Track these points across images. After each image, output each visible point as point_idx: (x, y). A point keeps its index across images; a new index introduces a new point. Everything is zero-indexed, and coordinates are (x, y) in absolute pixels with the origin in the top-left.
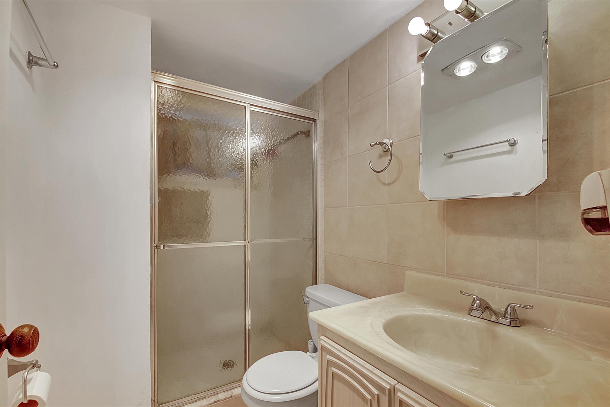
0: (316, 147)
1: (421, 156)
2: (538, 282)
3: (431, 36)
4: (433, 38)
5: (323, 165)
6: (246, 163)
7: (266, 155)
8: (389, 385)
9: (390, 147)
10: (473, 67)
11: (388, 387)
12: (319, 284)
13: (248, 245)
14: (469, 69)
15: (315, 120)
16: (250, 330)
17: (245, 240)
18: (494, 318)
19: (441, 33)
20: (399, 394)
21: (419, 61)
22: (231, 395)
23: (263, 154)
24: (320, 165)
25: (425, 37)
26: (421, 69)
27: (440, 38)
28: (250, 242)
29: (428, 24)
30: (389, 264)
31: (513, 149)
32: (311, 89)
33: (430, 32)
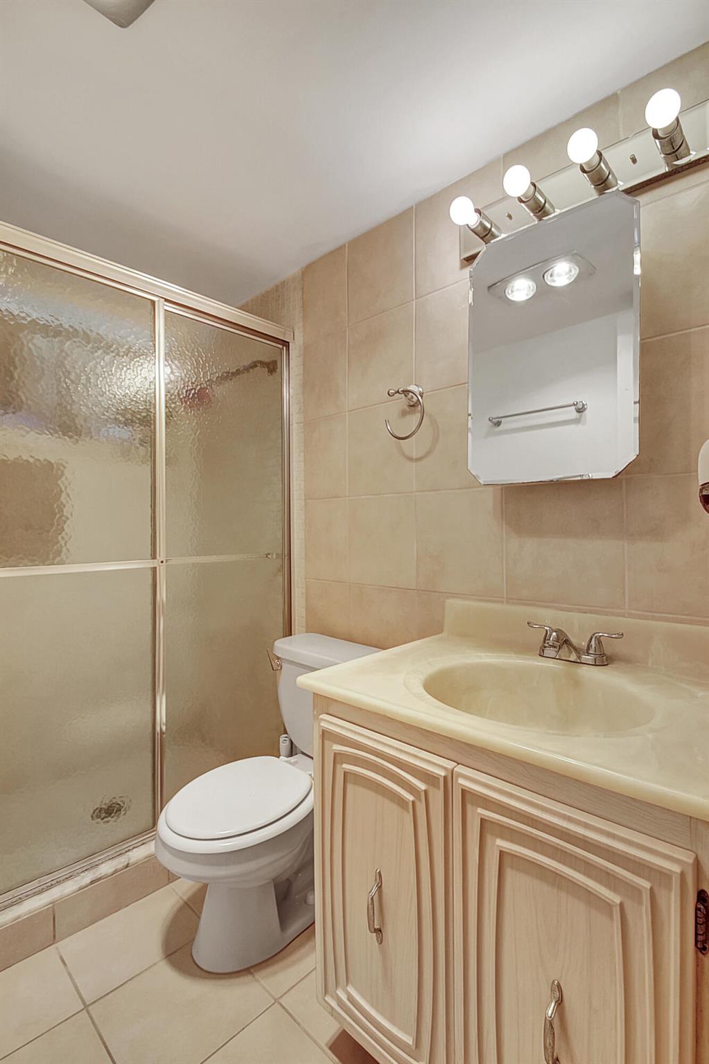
0: (291, 390)
1: (470, 417)
2: (627, 600)
3: (482, 231)
4: (485, 234)
5: (302, 425)
6: (155, 410)
7: (196, 398)
8: (444, 771)
9: (420, 398)
10: (532, 288)
11: (443, 773)
12: (295, 634)
13: (161, 567)
14: (526, 292)
15: (286, 344)
16: (164, 733)
17: (154, 556)
18: (573, 657)
19: (495, 229)
20: (461, 781)
21: (462, 267)
22: (126, 864)
23: (189, 394)
24: (297, 423)
25: (472, 230)
26: (469, 279)
27: (494, 236)
28: (165, 562)
29: (478, 211)
30: (418, 590)
31: (581, 417)
32: (277, 287)
33: (481, 223)
